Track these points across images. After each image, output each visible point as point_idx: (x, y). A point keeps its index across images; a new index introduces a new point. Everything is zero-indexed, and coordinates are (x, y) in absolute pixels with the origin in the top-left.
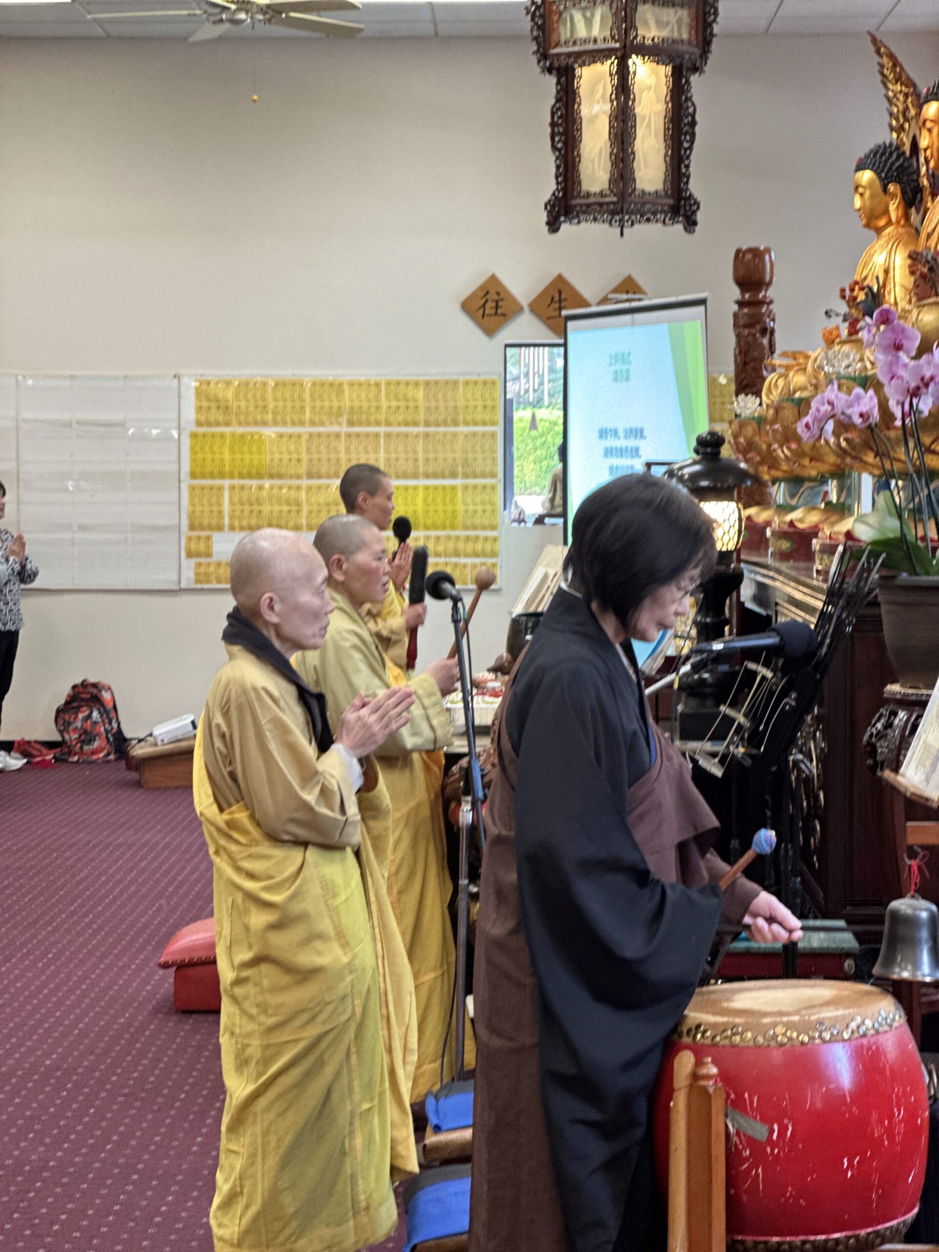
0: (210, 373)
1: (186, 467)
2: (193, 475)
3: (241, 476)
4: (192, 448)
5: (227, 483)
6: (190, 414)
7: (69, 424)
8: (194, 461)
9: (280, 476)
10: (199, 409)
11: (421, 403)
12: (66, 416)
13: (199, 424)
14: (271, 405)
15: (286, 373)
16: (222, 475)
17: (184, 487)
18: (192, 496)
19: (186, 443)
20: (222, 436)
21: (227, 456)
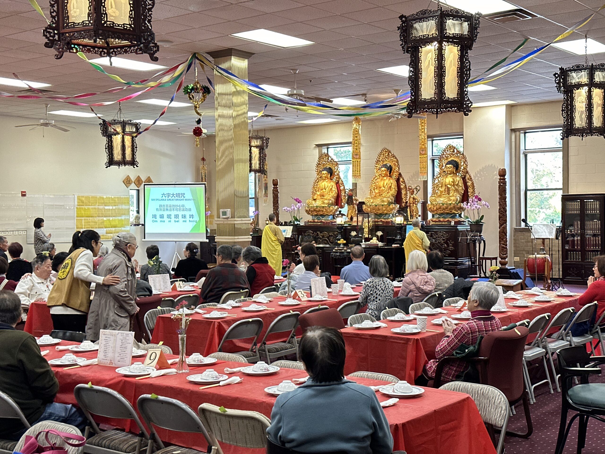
0: (81, 194)
1: (76, 215)
2: (77, 217)
3: (86, 217)
4: (77, 211)
5: (83, 218)
6: (76, 203)
7: (53, 205)
8: (77, 213)
9: (93, 217)
10: (78, 202)
11: (117, 201)
12: (52, 204)
13: (78, 205)
14: (91, 201)
15: (93, 195)
16: (82, 217)
17: (75, 219)
18: (77, 221)
19: (76, 209)
20: (82, 208)
21: (83, 212)
